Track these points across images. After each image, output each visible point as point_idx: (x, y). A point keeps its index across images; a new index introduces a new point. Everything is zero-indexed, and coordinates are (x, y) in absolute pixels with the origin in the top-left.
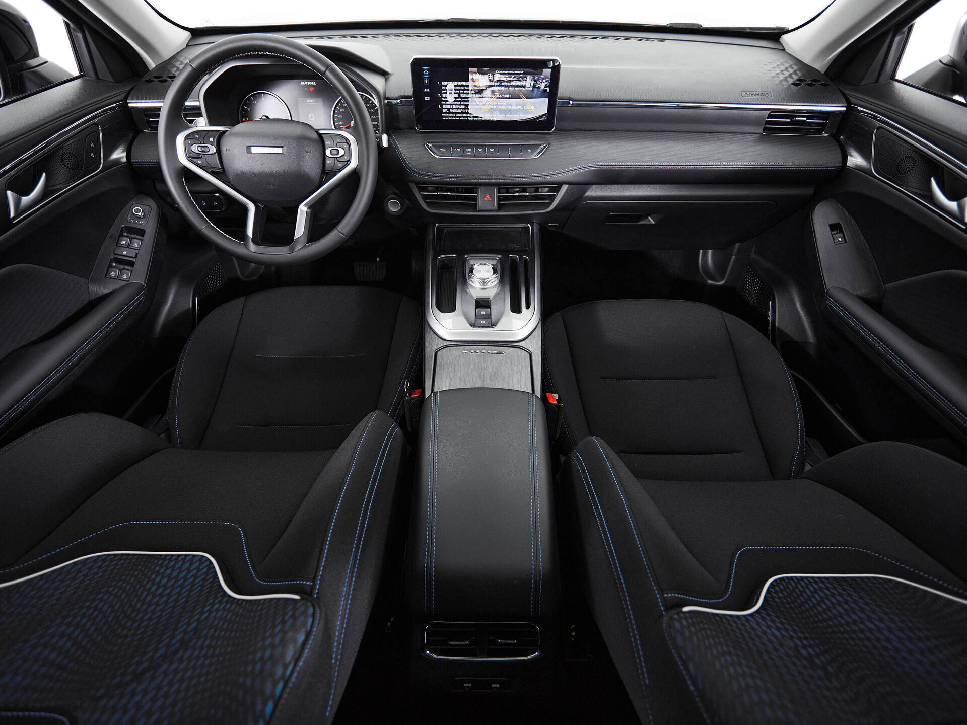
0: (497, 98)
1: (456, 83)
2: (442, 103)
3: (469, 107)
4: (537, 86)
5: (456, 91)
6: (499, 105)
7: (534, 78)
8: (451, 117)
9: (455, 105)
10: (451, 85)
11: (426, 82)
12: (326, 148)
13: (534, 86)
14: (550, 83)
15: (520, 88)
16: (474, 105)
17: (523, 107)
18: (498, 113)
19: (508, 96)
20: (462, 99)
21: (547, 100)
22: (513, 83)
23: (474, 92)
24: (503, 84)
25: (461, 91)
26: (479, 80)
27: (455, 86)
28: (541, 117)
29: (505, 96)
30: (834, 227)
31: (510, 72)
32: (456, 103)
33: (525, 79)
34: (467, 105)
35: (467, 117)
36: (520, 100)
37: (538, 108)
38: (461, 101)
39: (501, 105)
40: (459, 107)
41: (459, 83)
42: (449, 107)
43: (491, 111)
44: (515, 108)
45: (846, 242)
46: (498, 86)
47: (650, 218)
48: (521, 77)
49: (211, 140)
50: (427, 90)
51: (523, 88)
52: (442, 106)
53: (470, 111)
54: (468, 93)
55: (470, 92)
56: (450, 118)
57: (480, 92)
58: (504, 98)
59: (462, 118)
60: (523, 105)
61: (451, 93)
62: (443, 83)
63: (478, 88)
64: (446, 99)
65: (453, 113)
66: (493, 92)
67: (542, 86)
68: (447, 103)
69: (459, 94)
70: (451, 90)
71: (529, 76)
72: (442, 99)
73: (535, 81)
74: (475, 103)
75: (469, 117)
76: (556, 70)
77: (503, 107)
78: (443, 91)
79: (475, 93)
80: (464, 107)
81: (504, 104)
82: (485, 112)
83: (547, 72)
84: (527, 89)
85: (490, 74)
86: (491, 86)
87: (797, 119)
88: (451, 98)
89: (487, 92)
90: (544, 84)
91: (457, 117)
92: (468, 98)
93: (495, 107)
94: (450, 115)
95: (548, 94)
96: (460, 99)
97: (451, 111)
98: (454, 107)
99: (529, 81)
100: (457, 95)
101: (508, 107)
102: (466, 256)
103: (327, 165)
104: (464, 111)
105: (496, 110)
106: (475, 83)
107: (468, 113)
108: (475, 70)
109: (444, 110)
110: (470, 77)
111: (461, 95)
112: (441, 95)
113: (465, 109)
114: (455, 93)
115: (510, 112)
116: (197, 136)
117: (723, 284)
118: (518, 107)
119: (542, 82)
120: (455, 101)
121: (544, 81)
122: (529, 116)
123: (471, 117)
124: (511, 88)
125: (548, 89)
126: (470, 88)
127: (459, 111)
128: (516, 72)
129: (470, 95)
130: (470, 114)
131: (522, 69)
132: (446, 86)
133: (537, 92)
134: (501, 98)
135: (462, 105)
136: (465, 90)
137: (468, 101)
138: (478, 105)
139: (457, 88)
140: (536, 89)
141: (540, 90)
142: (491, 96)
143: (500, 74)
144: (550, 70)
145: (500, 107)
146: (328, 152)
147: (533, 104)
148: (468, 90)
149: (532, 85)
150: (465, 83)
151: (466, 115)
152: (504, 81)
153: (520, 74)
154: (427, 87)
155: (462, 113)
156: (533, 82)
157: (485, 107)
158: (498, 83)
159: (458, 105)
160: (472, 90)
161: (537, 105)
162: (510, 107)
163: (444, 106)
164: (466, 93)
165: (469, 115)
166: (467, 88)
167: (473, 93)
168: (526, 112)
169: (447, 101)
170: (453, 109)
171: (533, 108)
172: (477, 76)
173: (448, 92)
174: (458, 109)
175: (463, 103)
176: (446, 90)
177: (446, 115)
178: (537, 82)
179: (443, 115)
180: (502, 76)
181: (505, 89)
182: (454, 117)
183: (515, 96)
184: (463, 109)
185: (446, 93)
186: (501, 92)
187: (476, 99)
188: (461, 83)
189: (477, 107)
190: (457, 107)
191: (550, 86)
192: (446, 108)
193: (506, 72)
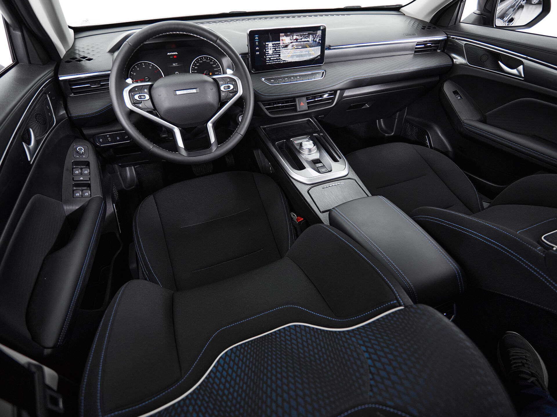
0: (295, 49)
1: (274, 43)
2: (266, 55)
3: (281, 55)
4: (315, 40)
5: (274, 47)
6: (296, 53)
7: (313, 36)
8: (271, 62)
9: (273, 55)
10: (270, 44)
11: (257, 44)
12: (220, 86)
13: (313, 41)
14: (321, 38)
15: (307, 42)
16: (283, 54)
17: (308, 52)
18: (296, 57)
19: (301, 47)
20: (277, 52)
21: (320, 47)
22: (303, 40)
23: (283, 47)
24: (298, 41)
25: (276, 47)
26: (285, 40)
27: (273, 44)
28: (318, 57)
29: (299, 47)
30: (455, 93)
31: (301, 34)
32: (273, 54)
33: (308, 37)
34: (280, 55)
35: (280, 61)
36: (307, 49)
37: (315, 52)
39: (297, 53)
40: (275, 56)
41: (275, 43)
42: (270, 56)
43: (292, 56)
44: (304, 53)
45: (462, 98)
46: (296, 42)
47: (366, 105)
48: (307, 36)
49: (146, 90)
50: (257, 48)
51: (308, 42)
52: (266, 57)
53: (281, 58)
54: (280, 48)
55: (281, 47)
56: (271, 63)
57: (286, 46)
58: (299, 48)
59: (277, 62)
61: (271, 49)
62: (266, 43)
63: (285, 44)
64: (268, 53)
65: (272, 60)
66: (293, 46)
67: (318, 40)
68: (269, 54)
69: (275, 49)
70: (271, 47)
71: (311, 35)
72: (266, 52)
73: (314, 38)
76: (324, 31)
77: (298, 54)
78: (266, 48)
80: (278, 56)
81: (298, 52)
82: (289, 58)
83: (319, 33)
84: (310, 42)
85: (291, 36)
86: (292, 43)
87: (428, 45)
88: (270, 52)
89: (290, 47)
90: (318, 39)
91: (275, 62)
92: (280, 50)
93: (294, 54)
94: (271, 61)
95: (320, 44)
96: (276, 52)
97: (271, 59)
98: (273, 56)
99: (310, 39)
100: (274, 50)
101: (300, 53)
102: (291, 139)
103: (222, 96)
104: (278, 58)
105: (295, 55)
106: (283, 42)
107: (280, 59)
108: (283, 34)
109: (267, 59)
110: (281, 38)
111: (277, 49)
112: (266, 50)
113: (279, 57)
114: (273, 49)
115: (301, 56)
116: (136, 89)
117: (393, 135)
118: (306, 53)
120: (273, 53)
121: (318, 37)
122: (312, 57)
123: (281, 61)
124: (302, 43)
125: (320, 41)
126: (281, 45)
127: (275, 58)
128: (304, 34)
129: (281, 49)
130: (281, 59)
131: (307, 32)
132: (268, 45)
133: (315, 44)
134: (297, 48)
136: (279, 46)
137: (280, 52)
138: (285, 54)
139: (274, 45)
140: (314, 42)
141: (317, 42)
142: (292, 48)
143: (297, 35)
144: (321, 31)
145: (297, 54)
146: (222, 88)
147: (313, 50)
148: (280, 46)
149: (312, 40)
150: (278, 42)
151: (279, 60)
152: (298, 39)
153: (307, 34)
154: (257, 46)
155: (277, 59)
157: (289, 54)
159: (275, 55)
160: (282, 46)
161: (315, 51)
162: (302, 53)
163: (267, 57)
164: (279, 48)
165: (281, 60)
167: (282, 48)
168: (310, 55)
169: (269, 53)
170: (272, 57)
171: (313, 52)
172: (284, 38)
173: (269, 48)
174: (275, 57)
175: (277, 54)
176: (268, 47)
177: (269, 61)
179: (267, 61)
180: (297, 36)
181: (299, 43)
182: (273, 62)
183: (304, 47)
184: (277, 57)
185: (268, 49)
186: (297, 45)
187: (284, 51)
188: (276, 42)
190: (274, 56)
191: (321, 40)
192: (268, 58)
193: (299, 34)
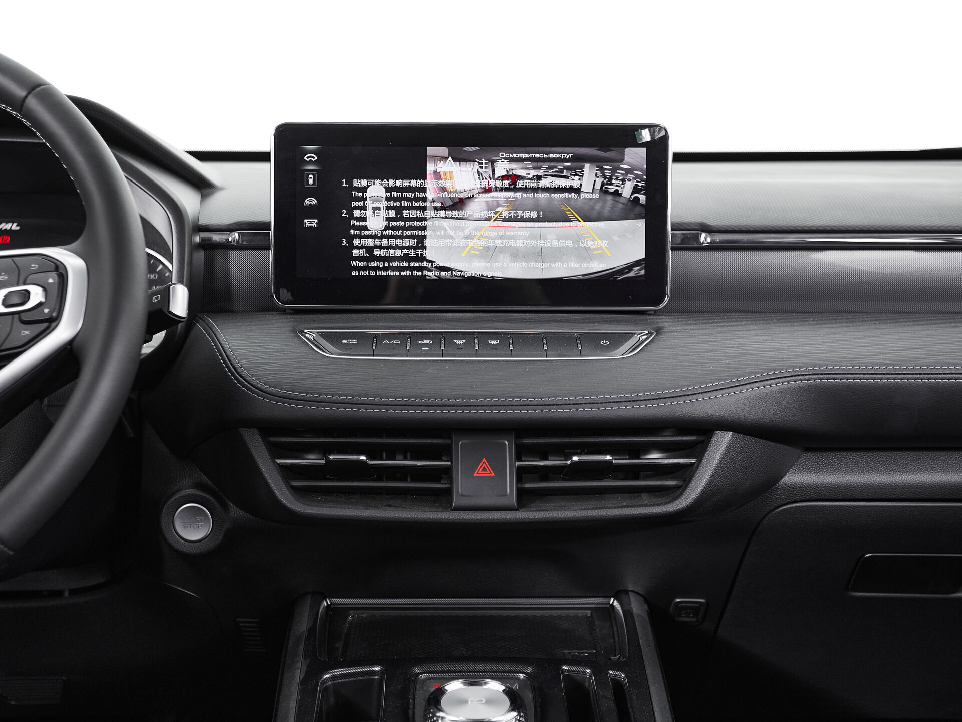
0: (506, 220)
1: (391, 183)
2: (353, 232)
3: (427, 242)
4: (612, 189)
5: (392, 203)
6: (511, 238)
7: (602, 170)
8: (376, 269)
9: (388, 237)
10: (376, 190)
11: (310, 182)
13: (604, 191)
14: (645, 182)
15: (566, 195)
16: (441, 237)
17: (578, 242)
20: (408, 224)
21: (641, 224)
22: (545, 183)
23: (439, 204)
24: (520, 184)
25: (404, 203)
26: (454, 175)
27: (388, 189)
28: (629, 267)
29: (527, 215)
31: (537, 156)
32: (389, 232)
33: (575, 171)
34: (421, 239)
35: (420, 269)
36: (566, 224)
37: (614, 245)
38: (404, 228)
39: (515, 238)
40: (399, 242)
41: (399, 183)
42: (371, 242)
43: (489, 253)
44: (555, 244)
46: (507, 189)
48: (567, 168)
50: (311, 201)
51: (573, 195)
52: (350, 241)
53: (429, 254)
54: (424, 209)
56: (372, 273)
57: (459, 204)
58: (522, 220)
59: (408, 273)
60: (577, 239)
61: (378, 208)
62: (355, 183)
63: (452, 195)
64: (361, 223)
65: (381, 259)
66: (491, 207)
67: (627, 190)
68: (366, 233)
69: (399, 210)
70: (378, 200)
71: (587, 166)
72: (352, 222)
73: (605, 177)
74: (443, 233)
75: (426, 268)
76: (658, 150)
77: (520, 244)
78: (354, 204)
79: (443, 208)
80: (413, 242)
81: (522, 234)
83: (636, 157)
84: (583, 195)
85: (484, 161)
86: (487, 190)
88: (376, 223)
89: (475, 208)
90: (629, 186)
91: (394, 269)
92: (425, 219)
93: (498, 243)
94: (373, 264)
95: (643, 211)
96: (402, 224)
97: (377, 252)
98: (385, 242)
99: (589, 179)
100: (393, 213)
101: (533, 242)
104: (412, 253)
105: (502, 250)
106: (443, 183)
107: (423, 259)
108: (443, 151)
109: (356, 253)
110: (430, 168)
111: (405, 213)
112: (350, 213)
113: (415, 248)
114: (388, 208)
115: (540, 255)
119: (623, 180)
120: (386, 228)
121: (631, 176)
122: (596, 267)
123: (430, 270)
124: (540, 196)
125: (641, 199)
126: (430, 195)
127: (399, 253)
128: (553, 156)
129: (429, 213)
130: (432, 262)
131: (568, 149)
132: (364, 189)
133: (613, 208)
134: (515, 219)
135: (408, 237)
136: (417, 199)
137: (424, 228)
138: (451, 237)
139: (394, 194)
140: (610, 197)
141: (622, 200)
142: (486, 214)
143: (511, 160)
144: (643, 151)
145: (512, 243)
147: (604, 236)
148: (424, 199)
149: (598, 186)
150: (414, 183)
151: (417, 264)
152: (522, 178)
153: (567, 160)
154: (311, 192)
155: (406, 258)
156: (599, 181)
157: (471, 243)
158: (506, 183)
159: (396, 237)
160: (433, 200)
161: (615, 238)
162: (540, 243)
163: (356, 242)
164: (417, 208)
165: (425, 264)
166: (421, 195)
167: (436, 208)
168: (586, 254)
169: (365, 228)
170: (381, 247)
171: (604, 244)
172: (449, 167)
173: (369, 204)
174: (397, 247)
175: (409, 233)
176: (363, 199)
177: (362, 264)
178: (610, 179)
180: (514, 166)
181: (525, 195)
182: (385, 269)
183: (547, 216)
184: (409, 248)
185: (364, 208)
186: (513, 205)
187: (446, 223)
188: (406, 183)
189: (449, 242)
190: (393, 242)
191: (645, 190)
192: (362, 247)
193: (528, 156)
